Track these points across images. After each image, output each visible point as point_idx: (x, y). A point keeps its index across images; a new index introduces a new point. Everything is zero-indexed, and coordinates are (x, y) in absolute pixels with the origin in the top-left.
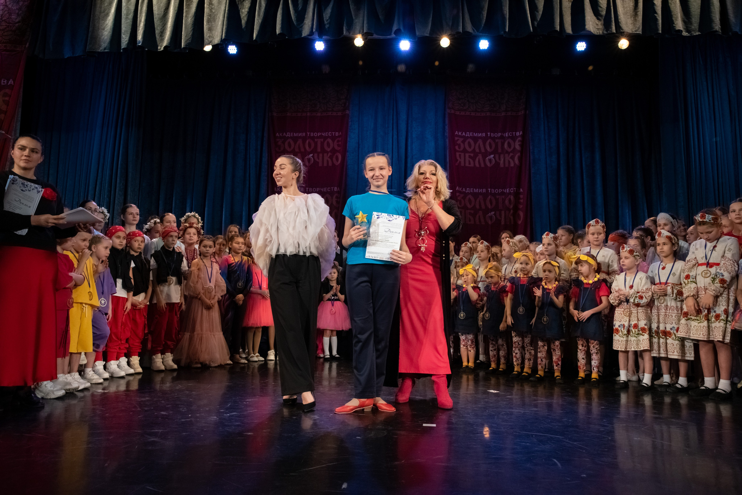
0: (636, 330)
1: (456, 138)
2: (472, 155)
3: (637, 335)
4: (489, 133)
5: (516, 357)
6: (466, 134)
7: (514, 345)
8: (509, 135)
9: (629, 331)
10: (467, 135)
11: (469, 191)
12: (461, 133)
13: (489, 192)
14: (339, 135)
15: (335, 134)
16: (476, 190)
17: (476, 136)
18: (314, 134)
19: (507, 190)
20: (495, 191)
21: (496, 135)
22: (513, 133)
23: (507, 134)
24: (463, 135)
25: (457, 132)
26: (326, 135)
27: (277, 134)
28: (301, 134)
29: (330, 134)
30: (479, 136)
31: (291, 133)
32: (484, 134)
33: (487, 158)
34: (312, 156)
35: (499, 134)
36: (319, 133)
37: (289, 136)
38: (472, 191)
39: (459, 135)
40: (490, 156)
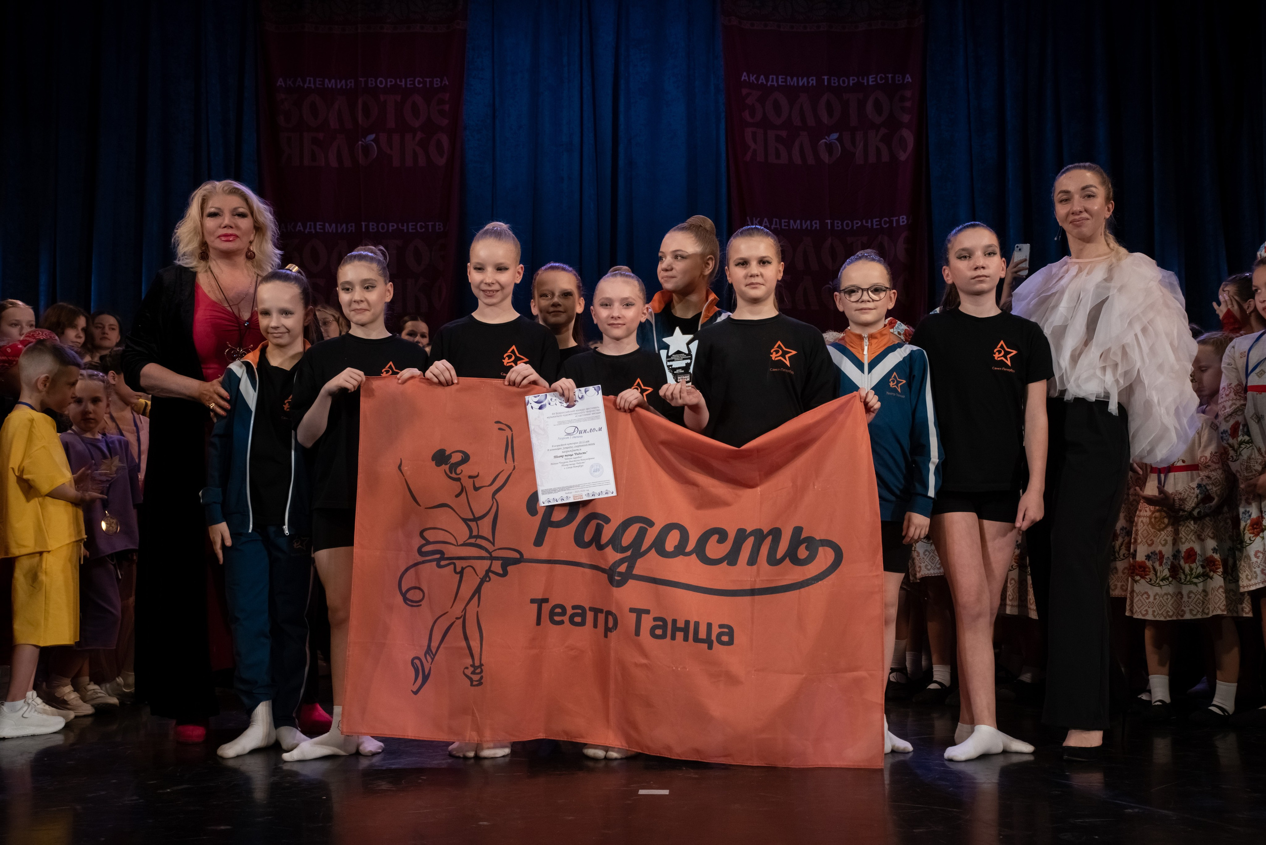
1: (744, 91)
2: (784, 134)
4: (826, 78)
6: (767, 81)
8: (876, 81)
10: (769, 84)
11: (778, 226)
12: (755, 76)
13: (829, 228)
14: (443, 85)
15: (431, 83)
16: (795, 225)
17: (792, 84)
18: (376, 82)
19: (874, 222)
20: (842, 225)
21: (844, 82)
22: (887, 75)
23: (872, 78)
24: (759, 83)
25: (745, 74)
26: (408, 86)
27: (280, 82)
28: (343, 82)
29: (419, 82)
30: (801, 84)
31: (317, 79)
32: (814, 78)
33: (821, 142)
34: (372, 141)
35: (851, 78)
36: (389, 80)
37: (312, 86)
38: (785, 226)
39: (751, 81)
40: (829, 137)
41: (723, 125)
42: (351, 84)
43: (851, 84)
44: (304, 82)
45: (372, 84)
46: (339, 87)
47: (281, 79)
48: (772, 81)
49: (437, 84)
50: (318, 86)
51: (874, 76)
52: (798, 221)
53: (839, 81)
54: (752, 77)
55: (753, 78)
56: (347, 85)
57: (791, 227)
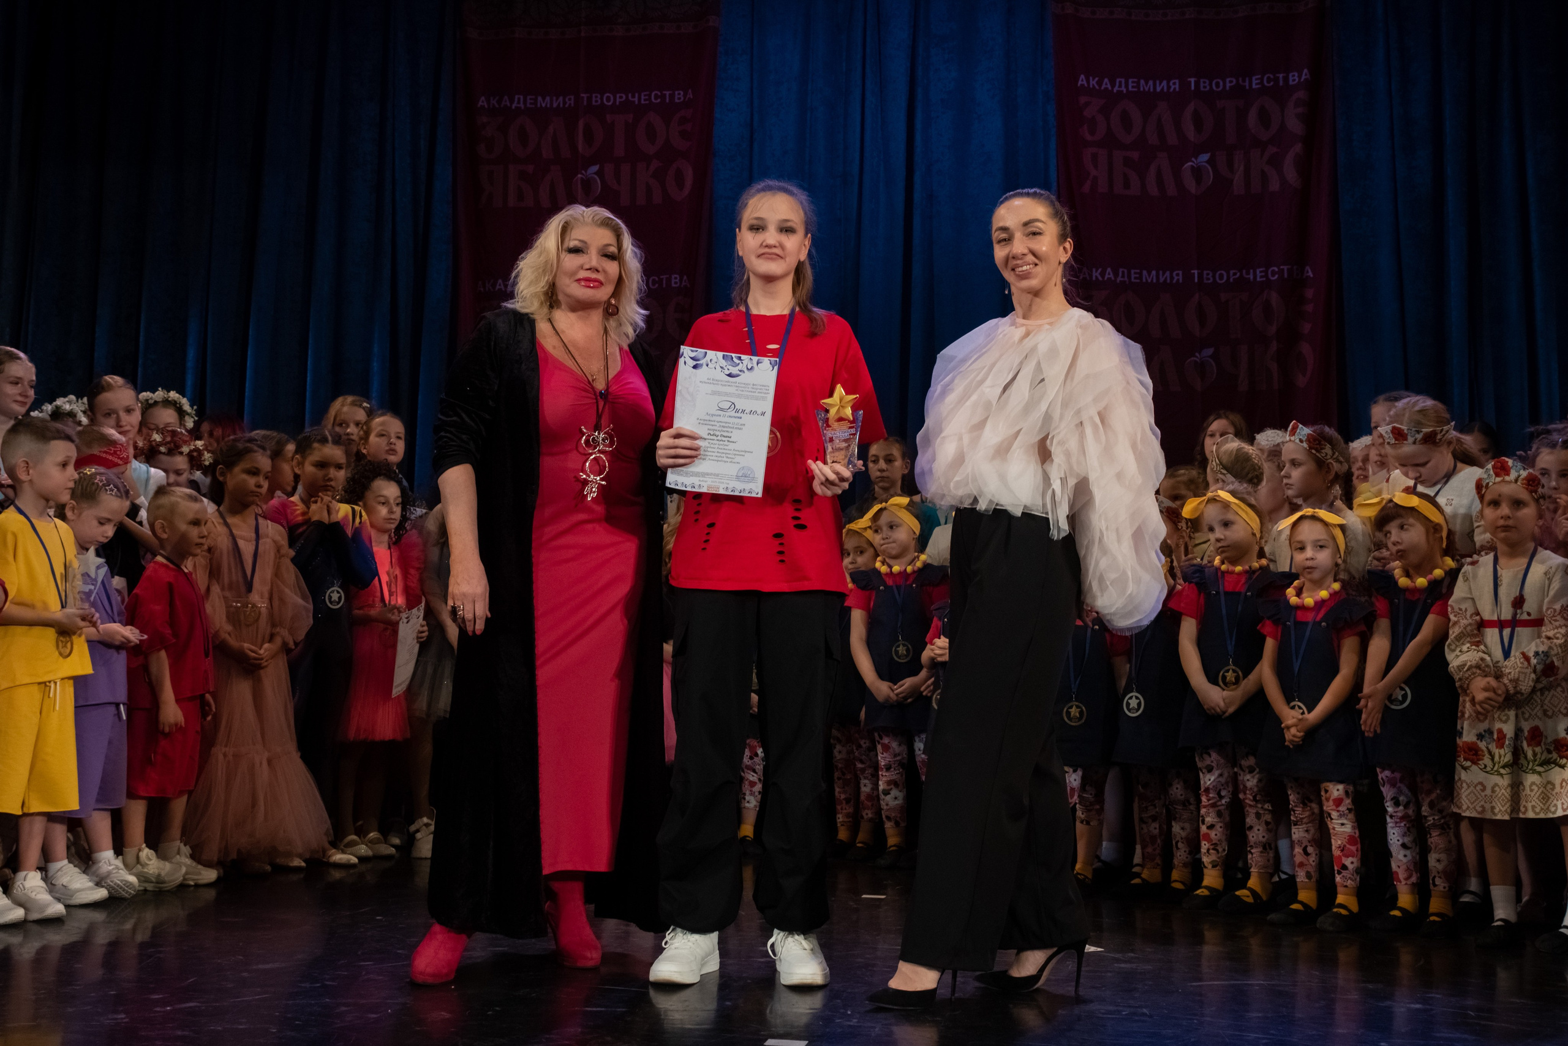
0: (1538, 749)
1: (1083, 100)
2: (1135, 155)
3: (1541, 765)
4: (1193, 80)
5: (1207, 837)
6: (1113, 85)
7: (1204, 799)
8: (1262, 83)
9: (1517, 752)
10: (1116, 89)
11: (1126, 279)
12: (1097, 79)
13: (1196, 280)
14: (687, 99)
15: (672, 96)
16: (1149, 276)
17: (1147, 89)
18: (602, 99)
19: (1258, 272)
20: (1214, 277)
21: (1217, 85)
22: (1278, 75)
23: (1256, 79)
24: (1102, 88)
25: (1082, 76)
26: (643, 102)
27: (482, 102)
28: (561, 99)
29: (656, 97)
30: (1158, 89)
31: (528, 97)
32: (1177, 81)
33: (1186, 166)
34: (595, 173)
35: (1228, 80)
36: (618, 96)
37: (522, 105)
38: (1135, 278)
39: (1091, 86)
40: (1196, 159)
41: (1053, 145)
42: (570, 101)
43: (1228, 88)
44: (512, 102)
45: (596, 101)
46: (555, 105)
47: (483, 98)
48: (1120, 86)
49: (679, 99)
50: (528, 105)
51: (1259, 76)
52: (1154, 273)
53: (1210, 84)
54: (1093, 80)
55: (1093, 82)
56: (565, 103)
57: (1144, 280)
